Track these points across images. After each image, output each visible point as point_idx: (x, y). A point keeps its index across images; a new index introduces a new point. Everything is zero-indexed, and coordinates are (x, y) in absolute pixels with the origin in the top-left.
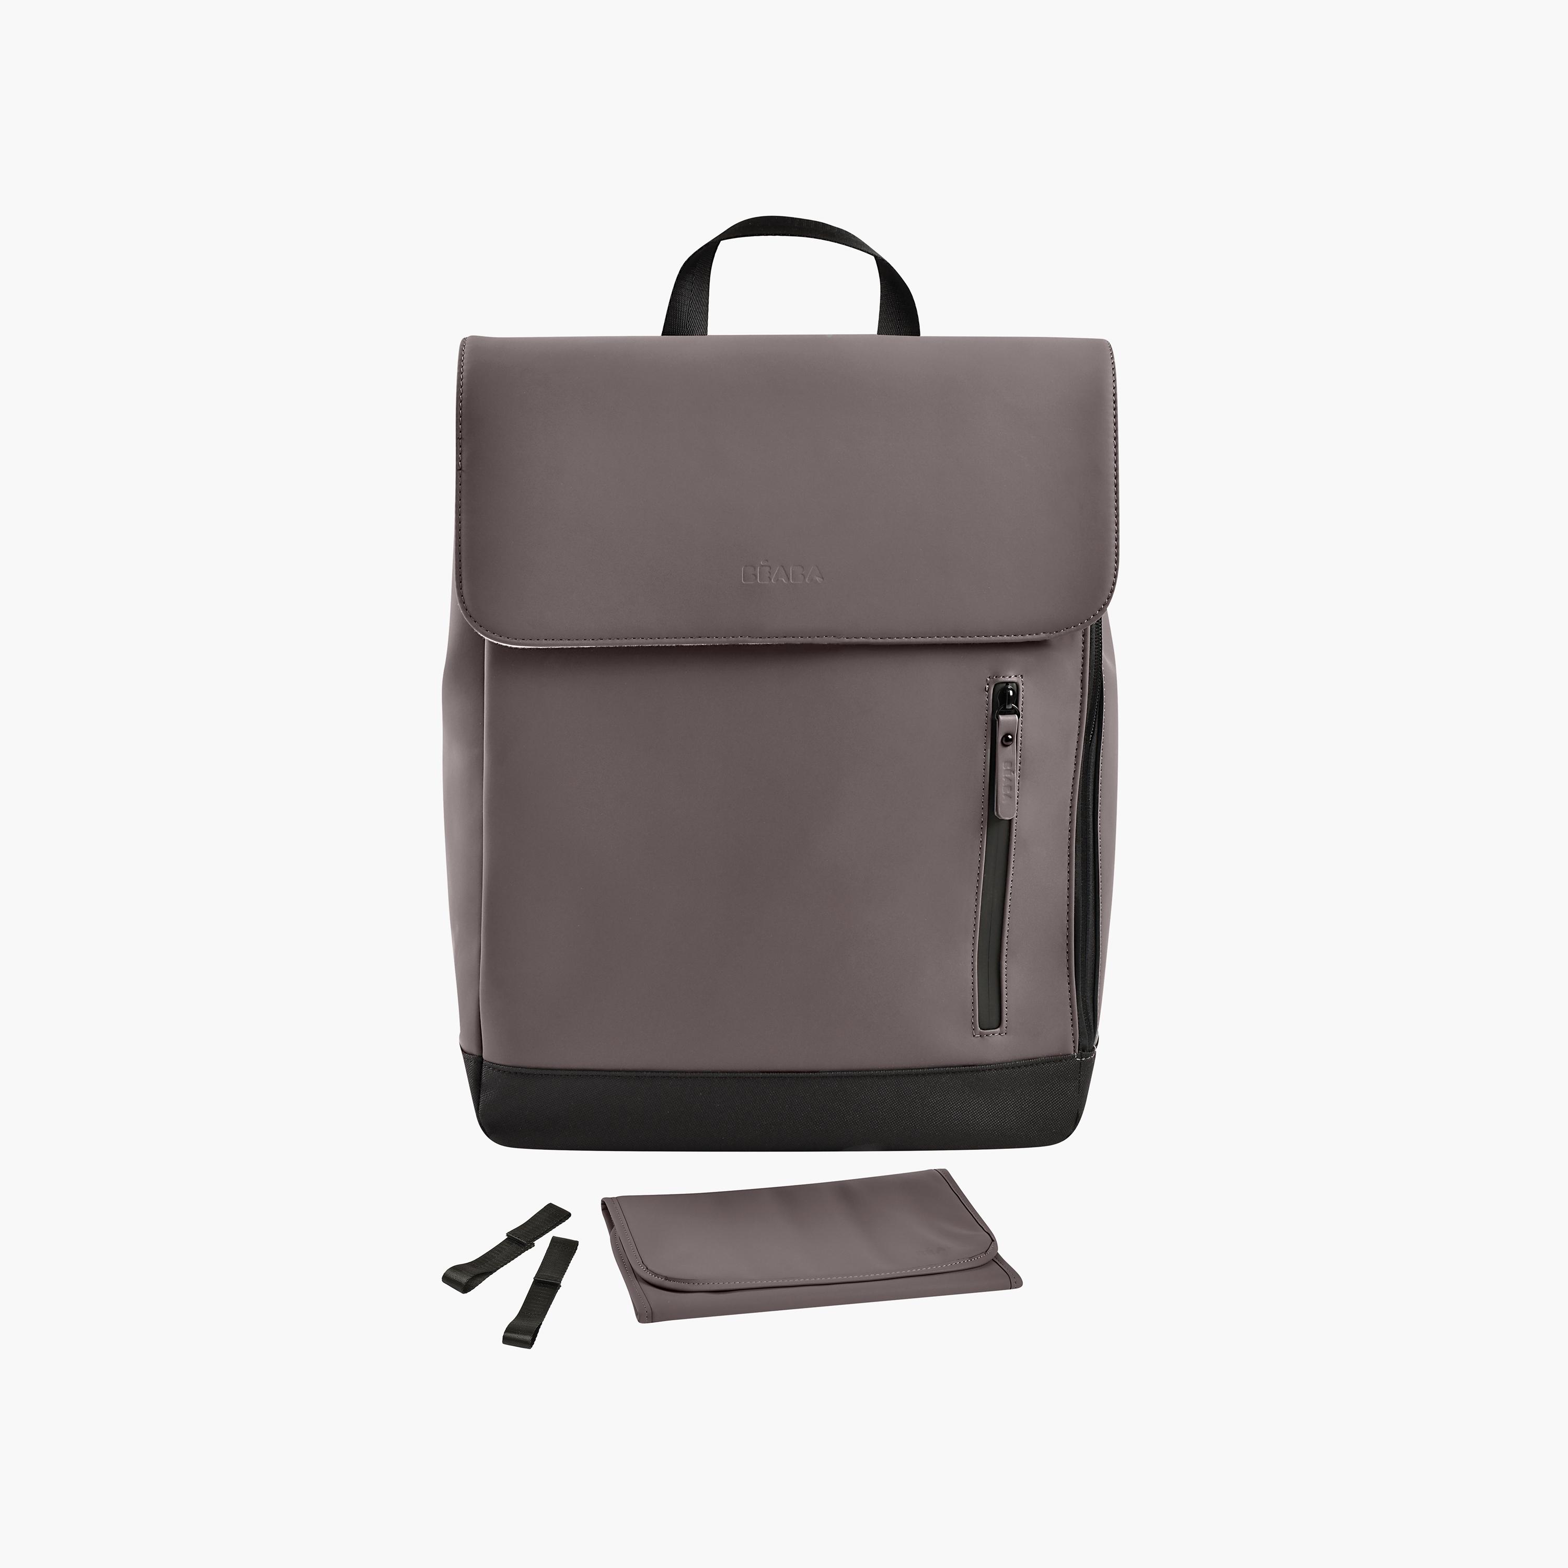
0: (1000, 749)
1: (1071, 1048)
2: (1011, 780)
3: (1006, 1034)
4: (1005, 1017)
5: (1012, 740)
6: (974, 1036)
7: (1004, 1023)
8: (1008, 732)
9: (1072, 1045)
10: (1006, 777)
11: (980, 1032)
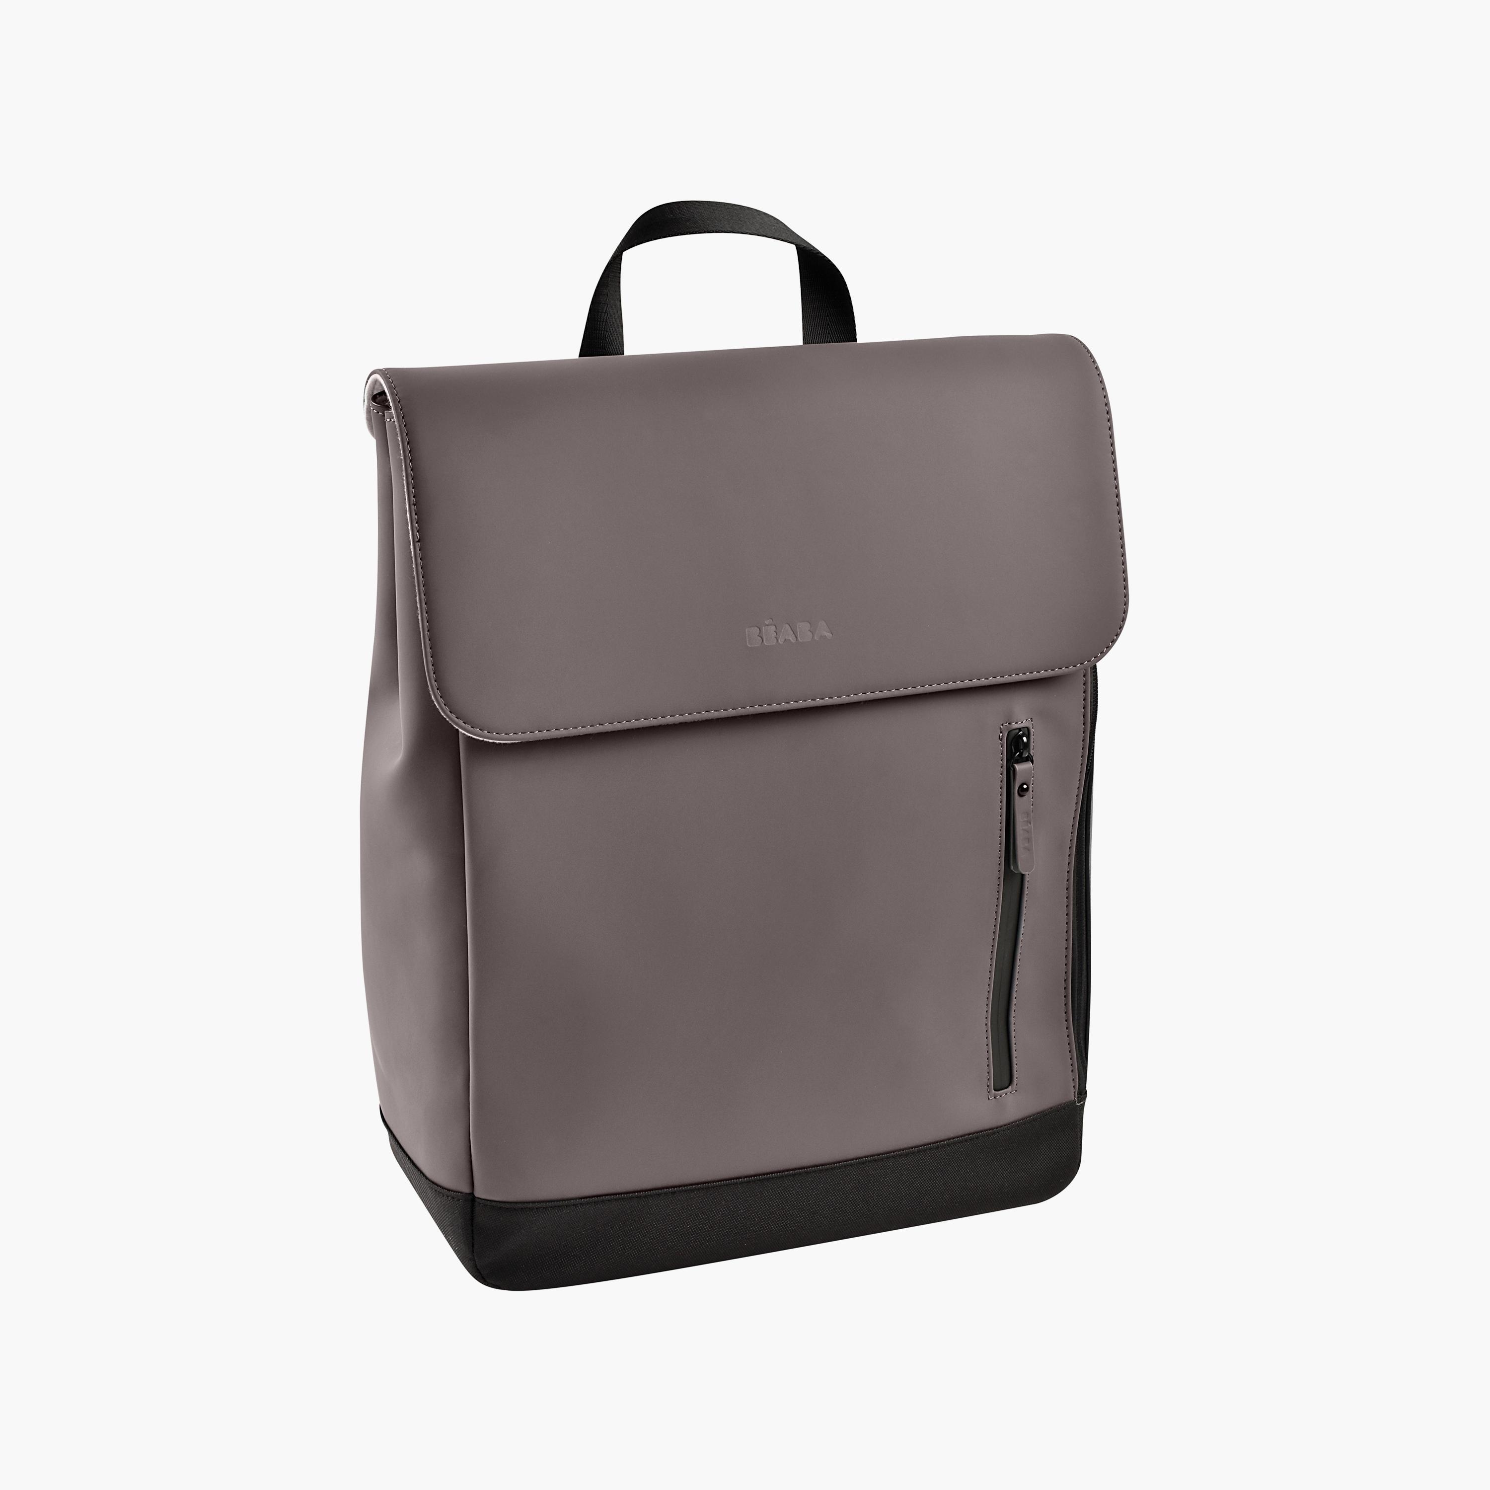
0: (1018, 801)
1: (1072, 1096)
2: (1028, 832)
3: (1016, 1091)
4: (1015, 1074)
5: (1027, 789)
6: (989, 1099)
7: (1015, 1081)
8: (1024, 782)
9: (1073, 1090)
10: (1023, 829)
11: (995, 1094)
